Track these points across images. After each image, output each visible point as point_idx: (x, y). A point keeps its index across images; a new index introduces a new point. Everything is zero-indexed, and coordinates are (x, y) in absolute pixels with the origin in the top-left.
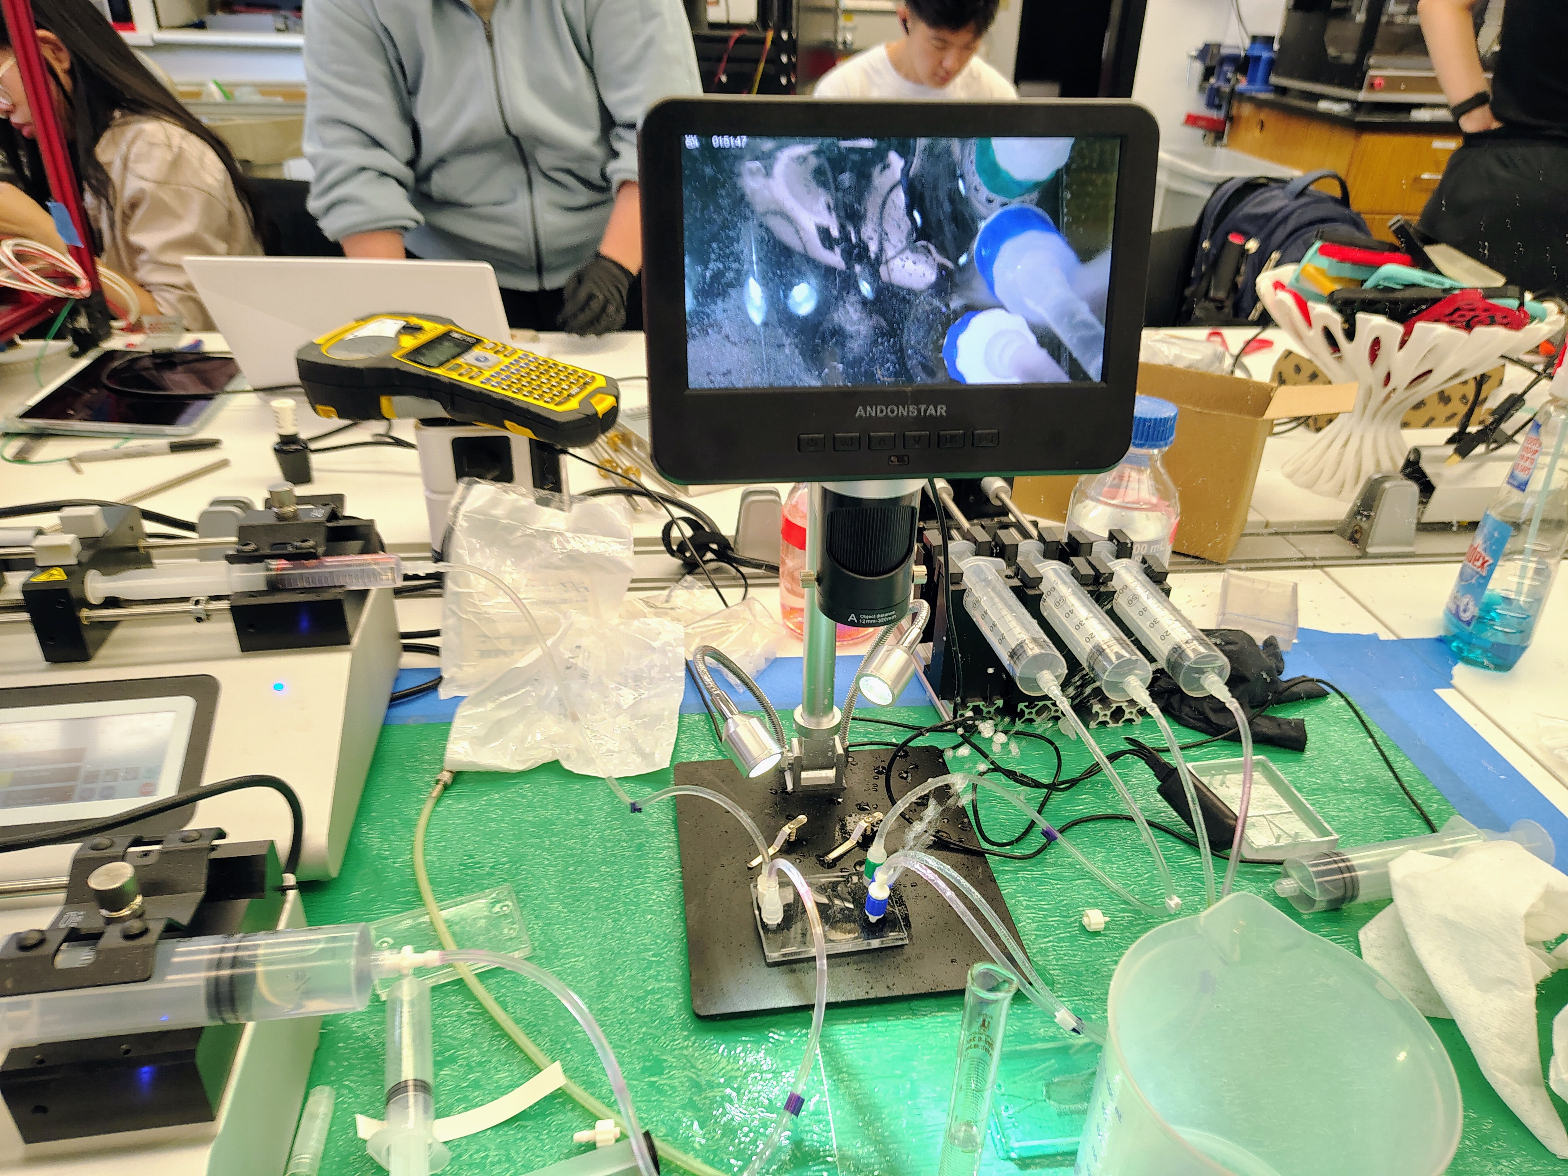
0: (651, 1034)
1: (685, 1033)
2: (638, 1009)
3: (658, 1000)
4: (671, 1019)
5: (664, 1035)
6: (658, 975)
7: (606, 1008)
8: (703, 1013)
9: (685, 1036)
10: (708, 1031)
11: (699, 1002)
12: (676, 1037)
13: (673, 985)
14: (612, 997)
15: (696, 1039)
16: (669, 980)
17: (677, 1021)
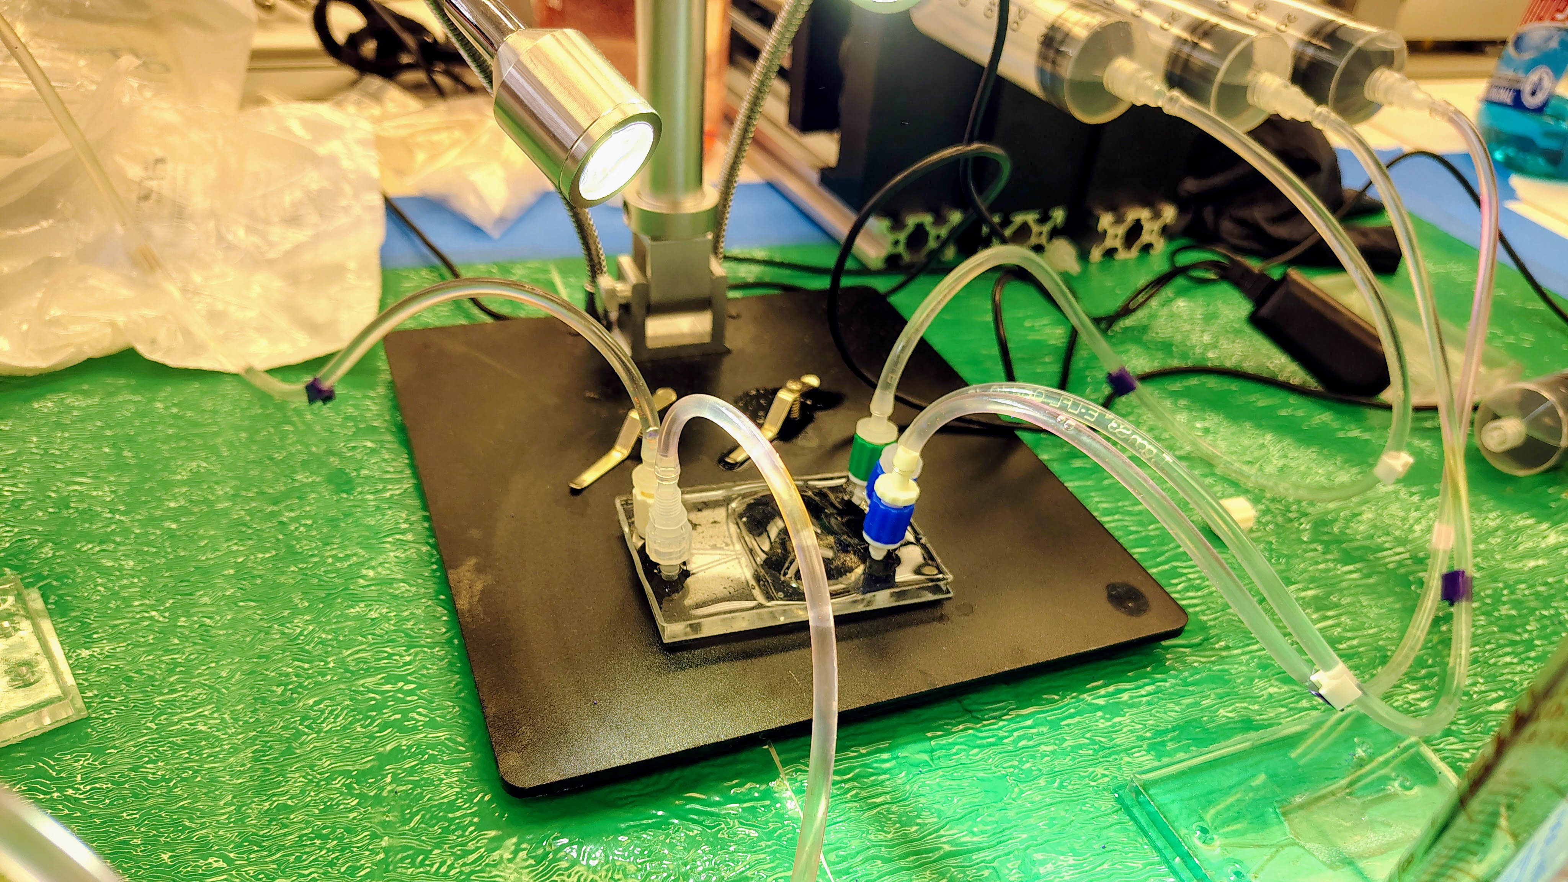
0: (405, 848)
1: (492, 833)
2: (362, 796)
3: (412, 771)
4: (451, 806)
5: (437, 846)
6: (405, 718)
7: (285, 808)
8: (526, 781)
9: (491, 840)
10: (543, 820)
11: (510, 762)
12: (471, 846)
13: (442, 735)
14: (296, 780)
15: (517, 845)
16: (432, 725)
17: (465, 812)
